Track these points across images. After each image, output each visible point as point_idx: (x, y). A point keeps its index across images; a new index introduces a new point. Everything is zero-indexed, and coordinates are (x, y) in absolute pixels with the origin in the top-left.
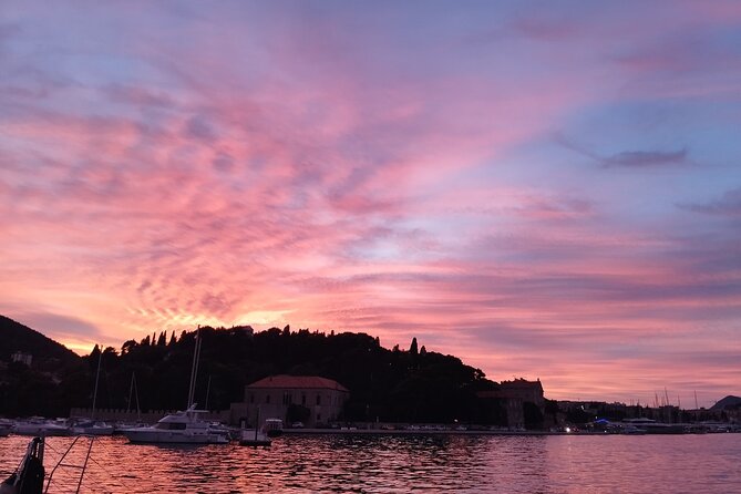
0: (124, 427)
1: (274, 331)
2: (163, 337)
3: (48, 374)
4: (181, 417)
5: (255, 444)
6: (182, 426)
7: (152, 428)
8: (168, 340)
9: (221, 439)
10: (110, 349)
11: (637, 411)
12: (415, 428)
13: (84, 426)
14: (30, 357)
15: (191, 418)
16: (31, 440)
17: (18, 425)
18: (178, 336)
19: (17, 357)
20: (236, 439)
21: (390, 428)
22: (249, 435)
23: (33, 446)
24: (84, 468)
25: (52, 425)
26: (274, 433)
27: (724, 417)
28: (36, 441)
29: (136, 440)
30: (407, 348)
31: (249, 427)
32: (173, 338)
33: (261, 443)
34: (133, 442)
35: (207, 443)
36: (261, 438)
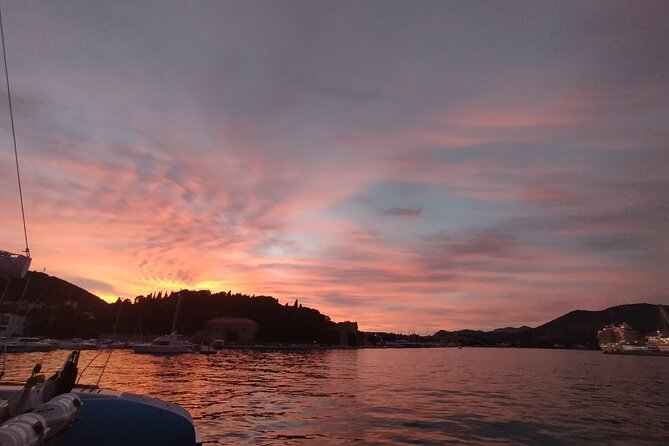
0: (132, 344)
1: (223, 293)
2: (160, 294)
3: (87, 313)
4: (167, 338)
5: (207, 353)
6: (167, 343)
7: (149, 344)
8: (163, 296)
9: (189, 350)
10: (127, 300)
11: (401, 337)
12: (294, 345)
13: (107, 343)
14: (76, 304)
15: (173, 339)
16: (71, 352)
17: (63, 343)
18: (169, 295)
19: (68, 303)
20: (198, 350)
21: (281, 345)
22: (205, 348)
23: (72, 356)
24: (104, 367)
25: (86, 343)
26: (219, 347)
27: (439, 340)
28: (74, 353)
29: (138, 351)
30: (293, 305)
31: (205, 344)
32: (166, 295)
33: (212, 353)
34: (136, 353)
35: (182, 353)
36: (211, 350)
